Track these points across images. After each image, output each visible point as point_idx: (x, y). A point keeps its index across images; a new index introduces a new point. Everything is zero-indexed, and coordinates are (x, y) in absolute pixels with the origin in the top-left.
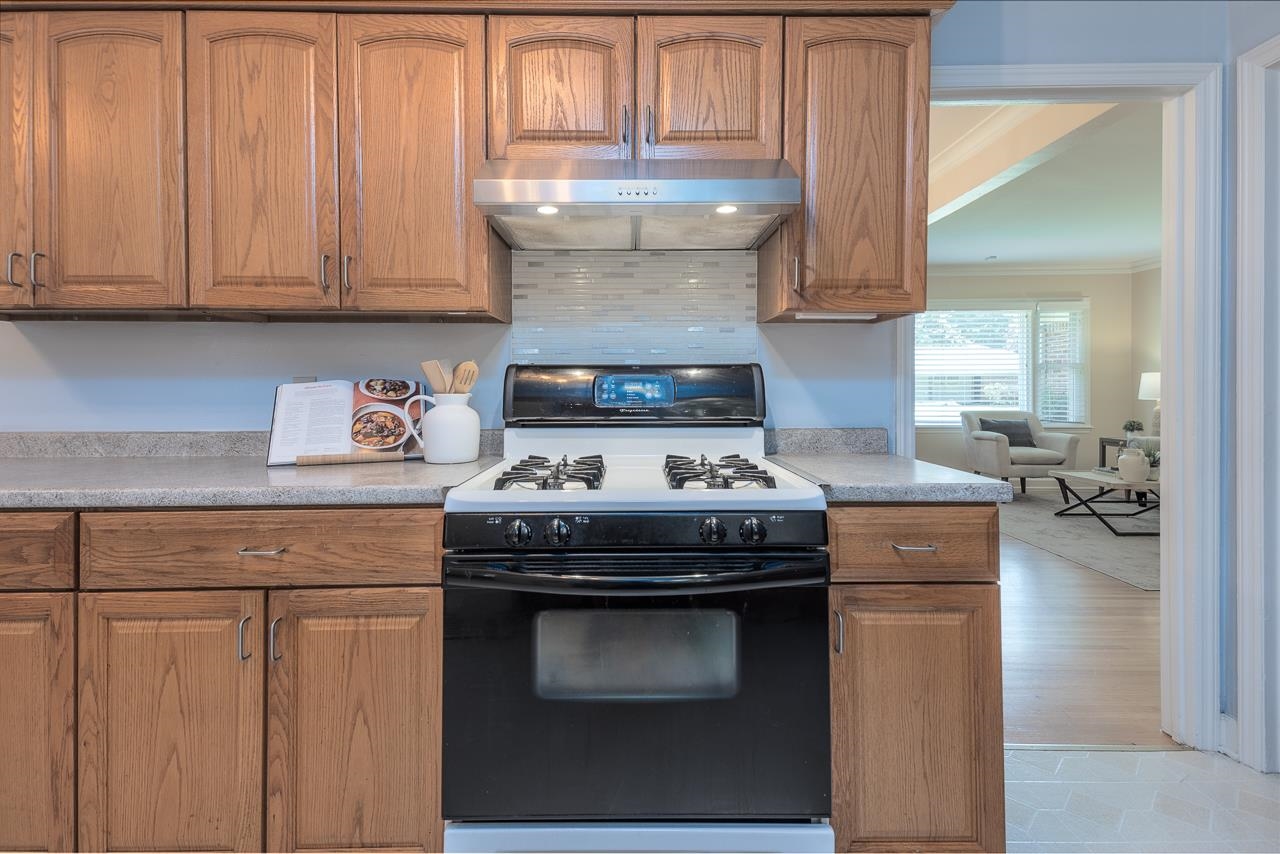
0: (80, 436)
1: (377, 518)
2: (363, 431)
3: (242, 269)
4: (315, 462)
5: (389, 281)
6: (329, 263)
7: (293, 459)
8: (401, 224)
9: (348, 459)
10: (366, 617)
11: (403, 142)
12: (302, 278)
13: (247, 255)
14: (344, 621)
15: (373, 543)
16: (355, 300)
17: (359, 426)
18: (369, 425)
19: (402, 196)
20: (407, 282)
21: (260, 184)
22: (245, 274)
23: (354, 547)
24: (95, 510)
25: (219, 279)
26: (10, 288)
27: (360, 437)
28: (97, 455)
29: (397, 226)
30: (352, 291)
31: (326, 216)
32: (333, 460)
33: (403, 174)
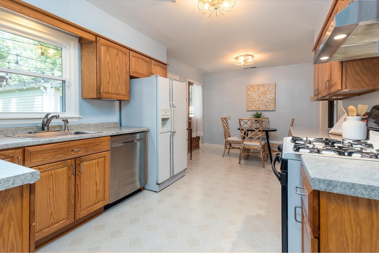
16: (330, 91)
25: (324, 90)
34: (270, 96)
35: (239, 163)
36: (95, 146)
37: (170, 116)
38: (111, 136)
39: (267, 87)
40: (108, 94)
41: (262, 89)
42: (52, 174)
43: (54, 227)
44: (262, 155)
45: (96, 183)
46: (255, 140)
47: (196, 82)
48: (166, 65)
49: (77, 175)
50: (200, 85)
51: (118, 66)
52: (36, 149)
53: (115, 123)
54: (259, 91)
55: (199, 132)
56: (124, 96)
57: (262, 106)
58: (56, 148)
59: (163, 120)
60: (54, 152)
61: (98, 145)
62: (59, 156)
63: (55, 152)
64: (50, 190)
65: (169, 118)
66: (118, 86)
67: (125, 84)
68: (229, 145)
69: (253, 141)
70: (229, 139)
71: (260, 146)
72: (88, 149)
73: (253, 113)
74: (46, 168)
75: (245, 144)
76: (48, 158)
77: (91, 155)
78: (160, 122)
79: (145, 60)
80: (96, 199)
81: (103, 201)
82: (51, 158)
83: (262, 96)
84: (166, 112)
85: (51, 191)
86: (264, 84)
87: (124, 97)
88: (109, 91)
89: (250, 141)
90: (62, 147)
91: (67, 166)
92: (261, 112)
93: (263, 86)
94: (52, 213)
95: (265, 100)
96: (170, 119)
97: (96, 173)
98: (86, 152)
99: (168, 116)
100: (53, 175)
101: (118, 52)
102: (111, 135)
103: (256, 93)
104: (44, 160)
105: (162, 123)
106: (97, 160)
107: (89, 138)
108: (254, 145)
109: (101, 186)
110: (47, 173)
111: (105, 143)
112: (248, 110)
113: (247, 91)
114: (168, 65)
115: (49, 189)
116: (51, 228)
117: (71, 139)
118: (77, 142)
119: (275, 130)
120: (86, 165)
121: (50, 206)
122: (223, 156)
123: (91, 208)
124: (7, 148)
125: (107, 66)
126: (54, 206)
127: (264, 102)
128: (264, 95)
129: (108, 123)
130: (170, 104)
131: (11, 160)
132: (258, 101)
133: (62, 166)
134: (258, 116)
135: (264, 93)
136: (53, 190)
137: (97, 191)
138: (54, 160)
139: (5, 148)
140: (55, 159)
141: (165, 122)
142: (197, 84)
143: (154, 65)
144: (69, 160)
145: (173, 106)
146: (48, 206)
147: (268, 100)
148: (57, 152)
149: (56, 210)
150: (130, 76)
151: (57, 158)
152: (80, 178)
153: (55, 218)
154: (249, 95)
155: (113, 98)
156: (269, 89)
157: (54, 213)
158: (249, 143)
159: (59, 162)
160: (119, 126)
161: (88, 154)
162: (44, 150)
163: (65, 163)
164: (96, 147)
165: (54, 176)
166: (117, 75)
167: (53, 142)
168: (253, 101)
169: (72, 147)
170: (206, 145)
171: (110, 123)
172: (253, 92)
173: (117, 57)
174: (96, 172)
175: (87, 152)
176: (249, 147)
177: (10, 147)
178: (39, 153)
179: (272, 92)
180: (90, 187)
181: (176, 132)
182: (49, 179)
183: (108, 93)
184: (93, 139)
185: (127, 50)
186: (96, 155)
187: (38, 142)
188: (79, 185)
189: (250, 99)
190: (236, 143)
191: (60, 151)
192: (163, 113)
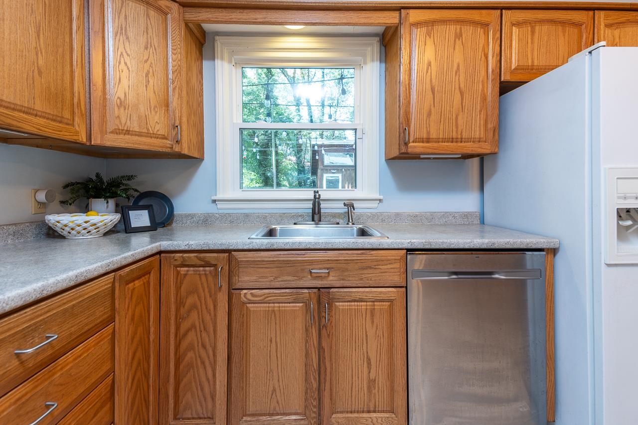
36: (363, 269)
38: (408, 250)
40: (428, 142)
42: (274, 310)
43: (278, 420)
45: (369, 360)
49: (323, 327)
51: (458, 66)
52: (247, 257)
53: (466, 215)
56: (479, 142)
58: (279, 261)
60: (277, 267)
61: (370, 268)
62: (286, 278)
63: (279, 269)
64: (271, 341)
66: (460, 118)
67: (481, 111)
72: (346, 274)
74: (263, 297)
76: (266, 277)
77: (354, 290)
79: (563, 23)
80: (370, 400)
81: (386, 412)
82: (272, 278)
85: (273, 343)
87: (477, 145)
88: (431, 133)
90: (291, 261)
91: (303, 302)
94: (274, 390)
97: (367, 336)
98: (340, 280)
100: (276, 313)
101: (461, 30)
102: (410, 247)
104: (260, 280)
106: (371, 303)
107: (349, 247)
109: (380, 372)
110: (266, 307)
111: (389, 266)
115: (269, 338)
116: (274, 420)
117: (308, 247)
118: (322, 253)
120: (342, 309)
121: (271, 373)
123: (356, 415)
124: (207, 248)
125: (427, 72)
126: (279, 376)
129: (445, 214)
131: (213, 269)
133: (291, 298)
136: (276, 342)
137: (372, 383)
138: (278, 285)
139: (205, 249)
140: (279, 281)
143: (607, 26)
144: (306, 291)
146: (268, 373)
148: (282, 269)
149: (281, 387)
150: (501, 83)
151: (282, 281)
152: (329, 335)
153: (280, 402)
155: (444, 152)
157: (278, 390)
159: (287, 290)
160: (477, 221)
161: (348, 285)
162: (259, 261)
163: (298, 294)
164: (365, 272)
165: (277, 316)
166: (457, 91)
167: (275, 247)
169: (311, 262)
171: (450, 213)
173: (458, 42)
174: (366, 332)
175: (343, 280)
177: (211, 248)
178: (251, 266)
180: (354, 366)
182: (269, 318)
183: (428, 140)
184: (359, 252)
185: (493, 11)
186: (367, 292)
187: (250, 245)
188: (326, 350)
191: (288, 268)
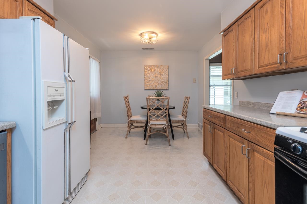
0: (250, 102)
1: (268, 131)
2: (300, 107)
3: (263, 63)
4: (281, 114)
5: (299, 57)
6: (282, 56)
7: (275, 112)
8: (303, 36)
9: (292, 115)
10: (267, 158)
11: (304, 8)
12: (276, 62)
13: (264, 59)
14: (262, 157)
15: (266, 137)
16: (289, 66)
17: (300, 105)
18: (303, 105)
19: (304, 26)
20: (305, 56)
21: (267, 40)
22: (264, 64)
23: (262, 137)
24: (228, 116)
25: (259, 66)
26: (232, 75)
27: (299, 109)
28: (252, 107)
29: (302, 38)
30: (288, 63)
31: (281, 43)
32: (287, 114)
33: (304, 19)
34: (165, 77)
35: (146, 144)
37: (65, 96)
39: (162, 68)
41: (158, 70)
44: (168, 133)
46: (162, 119)
47: (93, 57)
48: (53, 19)
50: (97, 61)
54: (155, 72)
55: (96, 113)
57: (158, 86)
59: (50, 104)
65: (63, 100)
68: (131, 124)
69: (159, 120)
70: (132, 119)
71: (167, 125)
73: (155, 91)
75: (152, 123)
78: (43, 108)
83: (158, 76)
84: (56, 89)
86: (160, 66)
89: (157, 120)
92: (161, 91)
93: (158, 67)
95: (161, 80)
96: (65, 102)
99: (62, 97)
103: (153, 73)
105: (48, 110)
108: (161, 123)
112: (146, 89)
113: (145, 71)
114: (57, 20)
119: (174, 108)
122: (126, 138)
127: (160, 81)
128: (160, 76)
130: (65, 76)
132: (155, 80)
134: (159, 95)
135: (160, 74)
141: (55, 107)
142: (94, 59)
145: (70, 79)
147: (163, 80)
154: (147, 75)
156: (164, 70)
158: (156, 122)
168: (150, 81)
170: (102, 125)
172: (150, 72)
176: (155, 126)
179: (166, 73)
181: (75, 122)
189: (147, 79)
190: (140, 123)
192: (52, 91)
